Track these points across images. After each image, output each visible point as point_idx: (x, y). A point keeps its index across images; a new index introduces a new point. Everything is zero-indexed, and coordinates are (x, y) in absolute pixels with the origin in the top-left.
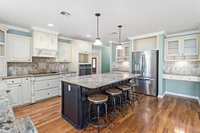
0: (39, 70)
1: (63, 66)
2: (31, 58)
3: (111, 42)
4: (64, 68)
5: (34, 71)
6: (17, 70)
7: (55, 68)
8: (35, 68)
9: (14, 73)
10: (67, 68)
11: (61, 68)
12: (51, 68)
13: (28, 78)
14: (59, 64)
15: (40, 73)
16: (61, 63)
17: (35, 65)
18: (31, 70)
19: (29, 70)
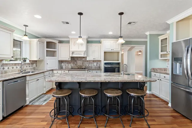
0: (77, 66)
1: (95, 64)
2: (70, 57)
3: (148, 33)
4: (97, 65)
5: (74, 66)
6: (65, 65)
7: (89, 65)
8: (75, 65)
9: (64, 67)
10: (99, 65)
11: (94, 65)
12: (86, 65)
13: (65, 71)
14: (92, 62)
15: (78, 68)
16: (93, 61)
17: (75, 62)
18: (73, 66)
19: (72, 66)
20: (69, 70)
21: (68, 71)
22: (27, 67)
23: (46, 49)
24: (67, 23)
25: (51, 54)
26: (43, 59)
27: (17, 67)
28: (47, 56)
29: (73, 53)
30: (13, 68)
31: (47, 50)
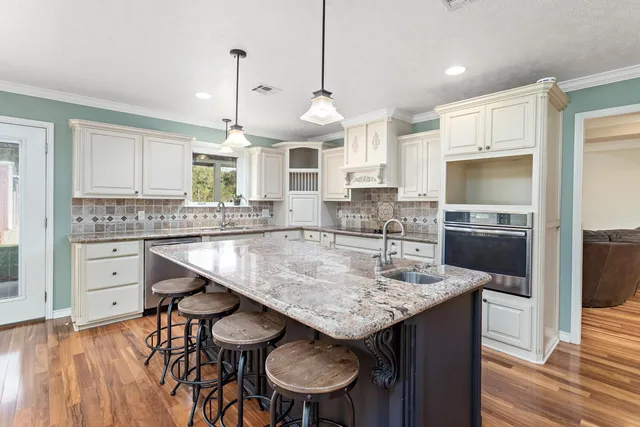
0: (378, 223)
2: (350, 192)
5: (370, 223)
6: (347, 217)
7: (415, 220)
8: (373, 216)
9: (344, 223)
12: (405, 220)
13: (326, 234)
14: (428, 207)
17: (373, 209)
18: (367, 220)
19: (363, 220)
20: (335, 234)
21: (332, 235)
22: (241, 216)
23: (289, 170)
24: (268, 89)
25: (308, 183)
26: (280, 196)
27: (215, 216)
28: (291, 190)
29: (349, 176)
30: (206, 217)
31: (291, 174)
